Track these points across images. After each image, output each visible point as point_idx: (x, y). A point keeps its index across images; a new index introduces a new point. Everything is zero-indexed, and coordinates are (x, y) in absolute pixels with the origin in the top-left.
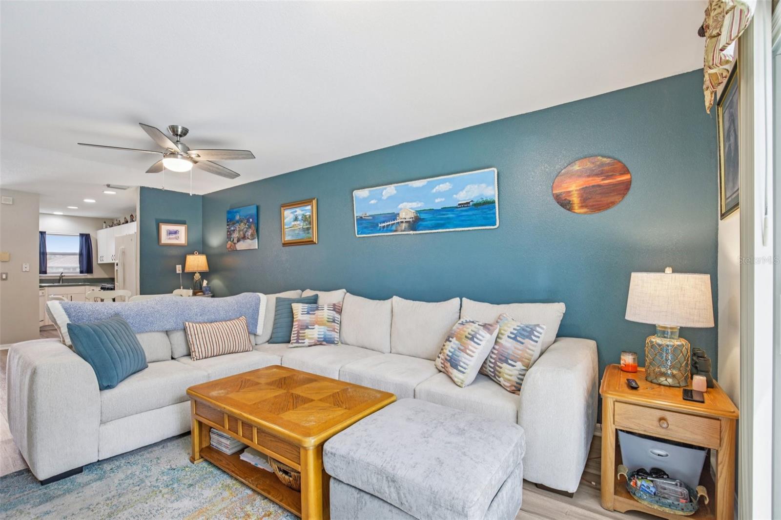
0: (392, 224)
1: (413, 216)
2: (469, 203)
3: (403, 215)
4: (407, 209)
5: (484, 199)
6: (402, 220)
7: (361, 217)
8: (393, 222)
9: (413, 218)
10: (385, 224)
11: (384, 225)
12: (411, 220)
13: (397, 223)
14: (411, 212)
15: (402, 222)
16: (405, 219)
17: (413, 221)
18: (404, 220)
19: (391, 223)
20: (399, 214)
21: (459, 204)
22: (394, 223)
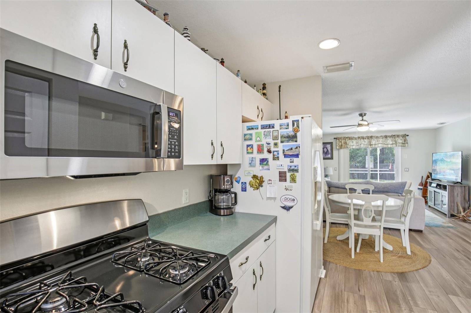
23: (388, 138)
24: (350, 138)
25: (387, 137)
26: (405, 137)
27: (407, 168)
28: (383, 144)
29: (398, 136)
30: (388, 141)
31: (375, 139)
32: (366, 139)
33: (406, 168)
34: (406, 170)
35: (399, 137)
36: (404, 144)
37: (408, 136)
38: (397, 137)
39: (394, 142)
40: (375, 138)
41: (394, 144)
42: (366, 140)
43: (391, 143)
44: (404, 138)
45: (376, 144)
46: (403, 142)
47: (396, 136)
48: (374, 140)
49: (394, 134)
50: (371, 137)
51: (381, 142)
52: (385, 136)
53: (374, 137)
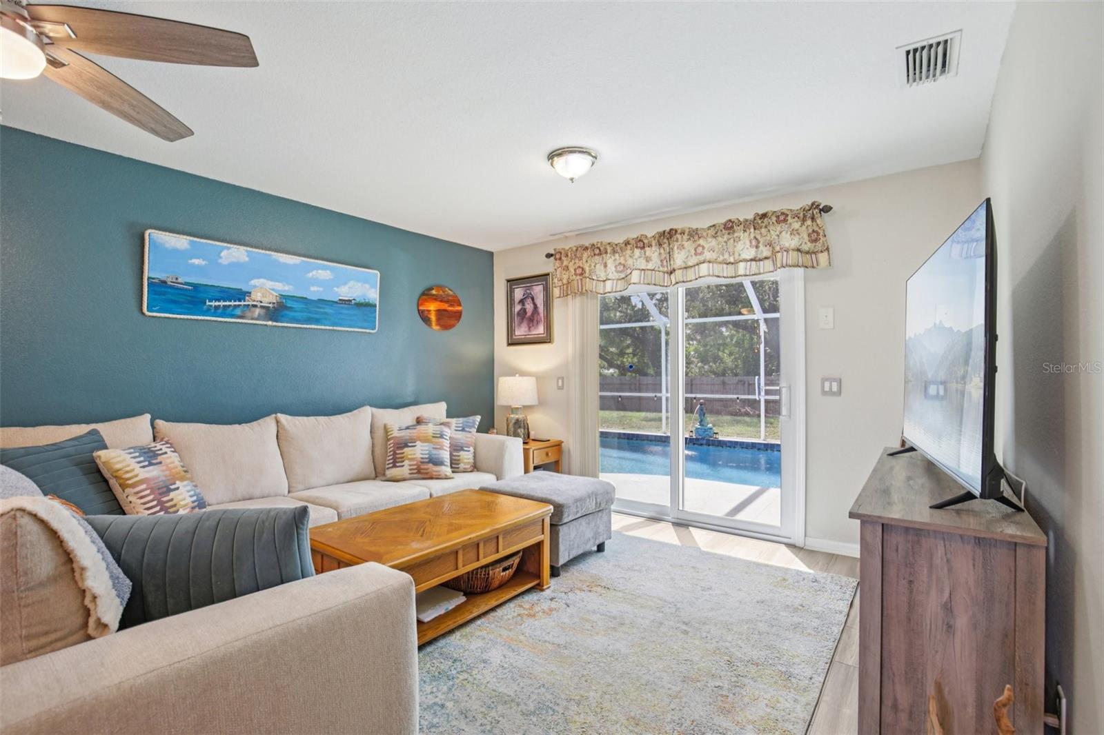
0: (235, 305)
1: (275, 301)
2: (351, 301)
3: (257, 296)
4: (266, 290)
5: (367, 301)
6: (255, 303)
7: (165, 282)
8: (237, 303)
9: (274, 303)
10: (222, 303)
11: (217, 303)
12: (271, 305)
13: (245, 305)
14: (273, 295)
15: (255, 306)
16: (261, 302)
17: (273, 307)
18: (259, 304)
19: (232, 303)
20: (250, 293)
21: (340, 300)
22: (240, 305)
23: (739, 233)
24: (598, 251)
25: (732, 227)
26: (813, 219)
27: (834, 380)
28: (720, 263)
29: (782, 217)
30: (740, 246)
31: (686, 244)
32: (650, 246)
33: (827, 380)
34: (827, 388)
35: (785, 221)
36: (807, 253)
37: (827, 209)
38: (778, 222)
39: (766, 252)
40: (685, 237)
41: (766, 258)
42: (653, 253)
43: (750, 253)
44: (809, 222)
45: (690, 264)
46: (807, 246)
47: (774, 219)
48: (682, 247)
49: (761, 212)
50: (670, 235)
51: (708, 255)
52: (725, 225)
53: (683, 233)
